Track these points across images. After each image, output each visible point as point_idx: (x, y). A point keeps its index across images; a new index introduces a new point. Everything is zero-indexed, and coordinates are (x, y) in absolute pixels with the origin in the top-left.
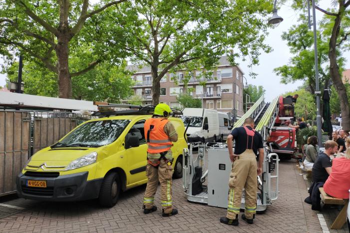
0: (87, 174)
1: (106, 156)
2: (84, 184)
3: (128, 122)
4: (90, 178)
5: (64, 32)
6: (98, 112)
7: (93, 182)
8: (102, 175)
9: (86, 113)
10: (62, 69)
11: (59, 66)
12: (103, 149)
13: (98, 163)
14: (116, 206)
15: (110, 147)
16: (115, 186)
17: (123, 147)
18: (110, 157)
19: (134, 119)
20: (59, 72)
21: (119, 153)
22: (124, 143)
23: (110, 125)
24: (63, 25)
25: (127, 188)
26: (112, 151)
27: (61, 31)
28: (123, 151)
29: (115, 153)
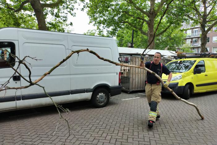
0: (178, 83)
1: (185, 77)
2: (177, 88)
3: (195, 61)
4: (179, 85)
5: (152, 13)
6: (177, 56)
7: (180, 87)
8: (184, 85)
9: (169, 57)
10: (151, 34)
11: (149, 32)
12: (184, 74)
13: (182, 79)
14: (189, 99)
15: (187, 73)
16: (189, 90)
17: (193, 73)
18: (187, 77)
19: (198, 60)
20: (149, 35)
21: (191, 76)
22: (193, 71)
23: (179, 65)
24: (152, 10)
25: (194, 93)
26: (188, 75)
27: (150, 14)
28: (192, 75)
29: (189, 76)
